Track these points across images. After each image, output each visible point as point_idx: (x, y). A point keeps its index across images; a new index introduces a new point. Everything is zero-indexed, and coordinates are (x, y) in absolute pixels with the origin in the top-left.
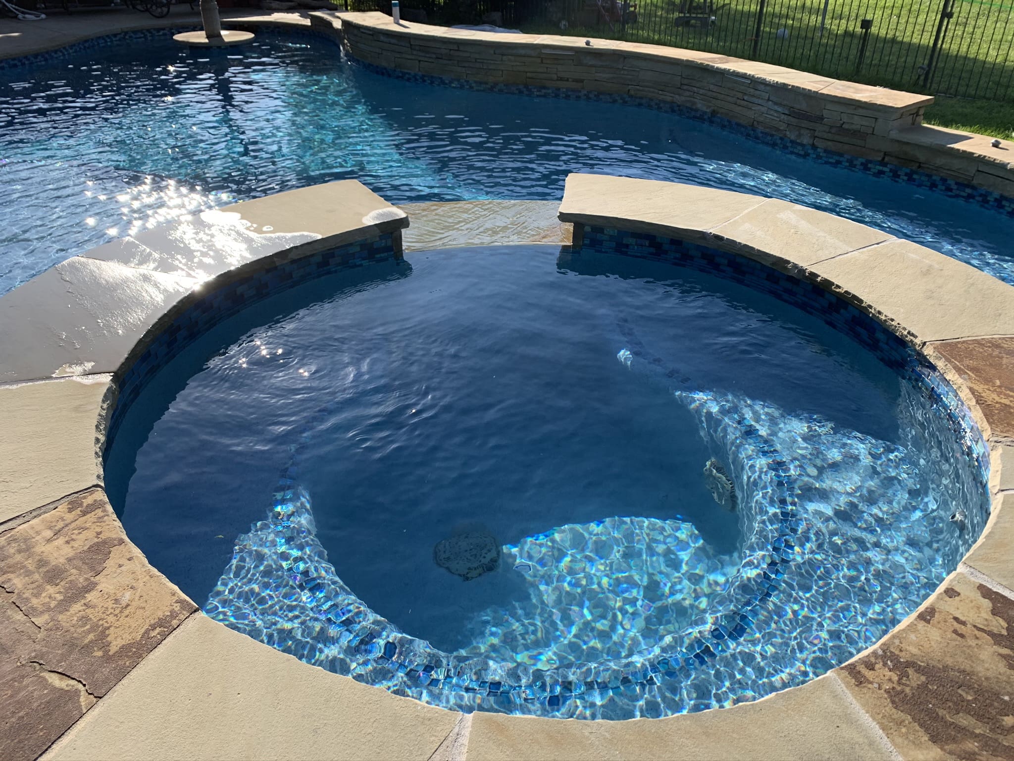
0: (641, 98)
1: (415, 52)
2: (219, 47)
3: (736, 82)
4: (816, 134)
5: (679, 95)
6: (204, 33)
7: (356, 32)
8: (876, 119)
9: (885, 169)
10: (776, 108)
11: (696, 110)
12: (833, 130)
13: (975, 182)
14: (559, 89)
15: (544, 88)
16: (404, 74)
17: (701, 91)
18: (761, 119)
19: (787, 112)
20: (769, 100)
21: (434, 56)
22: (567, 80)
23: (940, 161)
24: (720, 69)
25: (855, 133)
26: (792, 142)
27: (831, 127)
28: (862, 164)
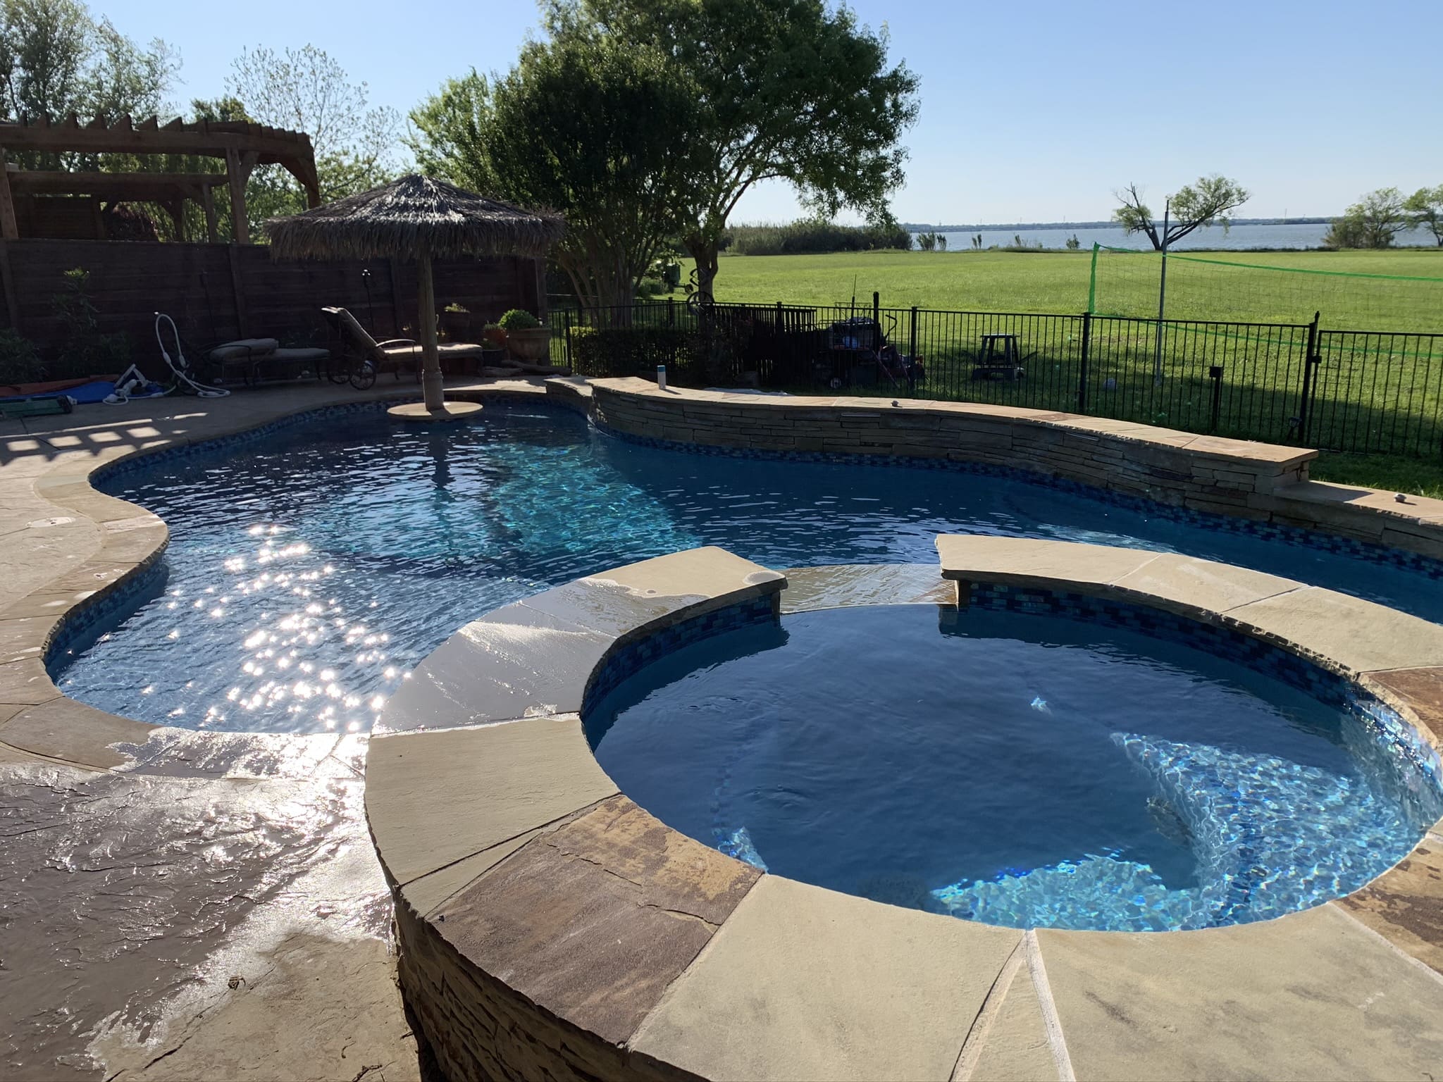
0: (963, 462)
1: (689, 421)
2: (443, 421)
3: (1081, 441)
4: (1186, 495)
5: (1012, 457)
6: (424, 404)
7: (614, 399)
8: (1255, 475)
9: (1275, 531)
10: (1133, 467)
11: (1035, 473)
12: (1206, 490)
13: (1384, 541)
14: (861, 455)
15: (847, 455)
16: (674, 444)
17: (1038, 452)
18: (1117, 480)
19: (1148, 471)
20: (1123, 458)
21: (712, 424)
22: (873, 445)
23: (1339, 519)
24: (1060, 427)
25: (1234, 492)
26: (1158, 504)
27: (1203, 486)
28: (1246, 526)
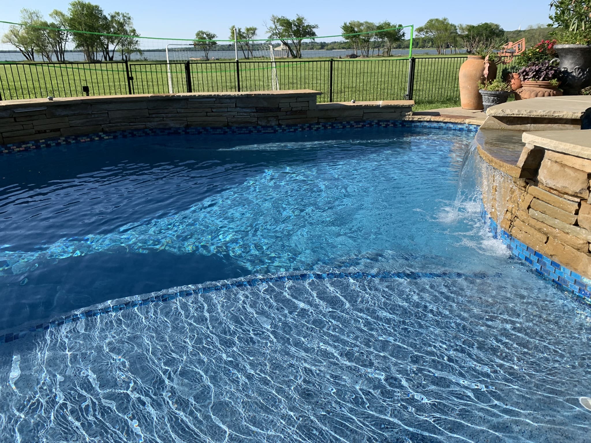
3: (201, 103)
4: (279, 118)
5: (150, 122)
8: (308, 102)
9: (320, 126)
10: (245, 110)
17: (170, 115)
18: (234, 120)
22: (45, 132)
25: (301, 112)
26: (263, 127)
27: (286, 112)
28: (308, 127)
